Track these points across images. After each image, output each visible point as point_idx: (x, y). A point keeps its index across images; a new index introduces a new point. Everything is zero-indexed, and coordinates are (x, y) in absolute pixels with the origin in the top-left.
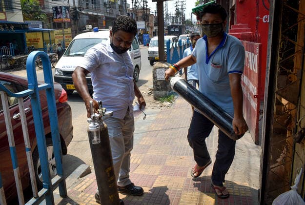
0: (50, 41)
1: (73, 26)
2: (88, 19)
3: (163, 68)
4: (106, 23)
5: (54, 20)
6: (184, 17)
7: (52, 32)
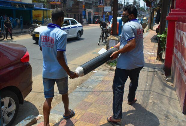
0: (47, 16)
1: (63, 8)
2: (73, 3)
3: (114, 40)
4: (85, 7)
5: (50, 3)
6: (139, 5)
7: (49, 10)
